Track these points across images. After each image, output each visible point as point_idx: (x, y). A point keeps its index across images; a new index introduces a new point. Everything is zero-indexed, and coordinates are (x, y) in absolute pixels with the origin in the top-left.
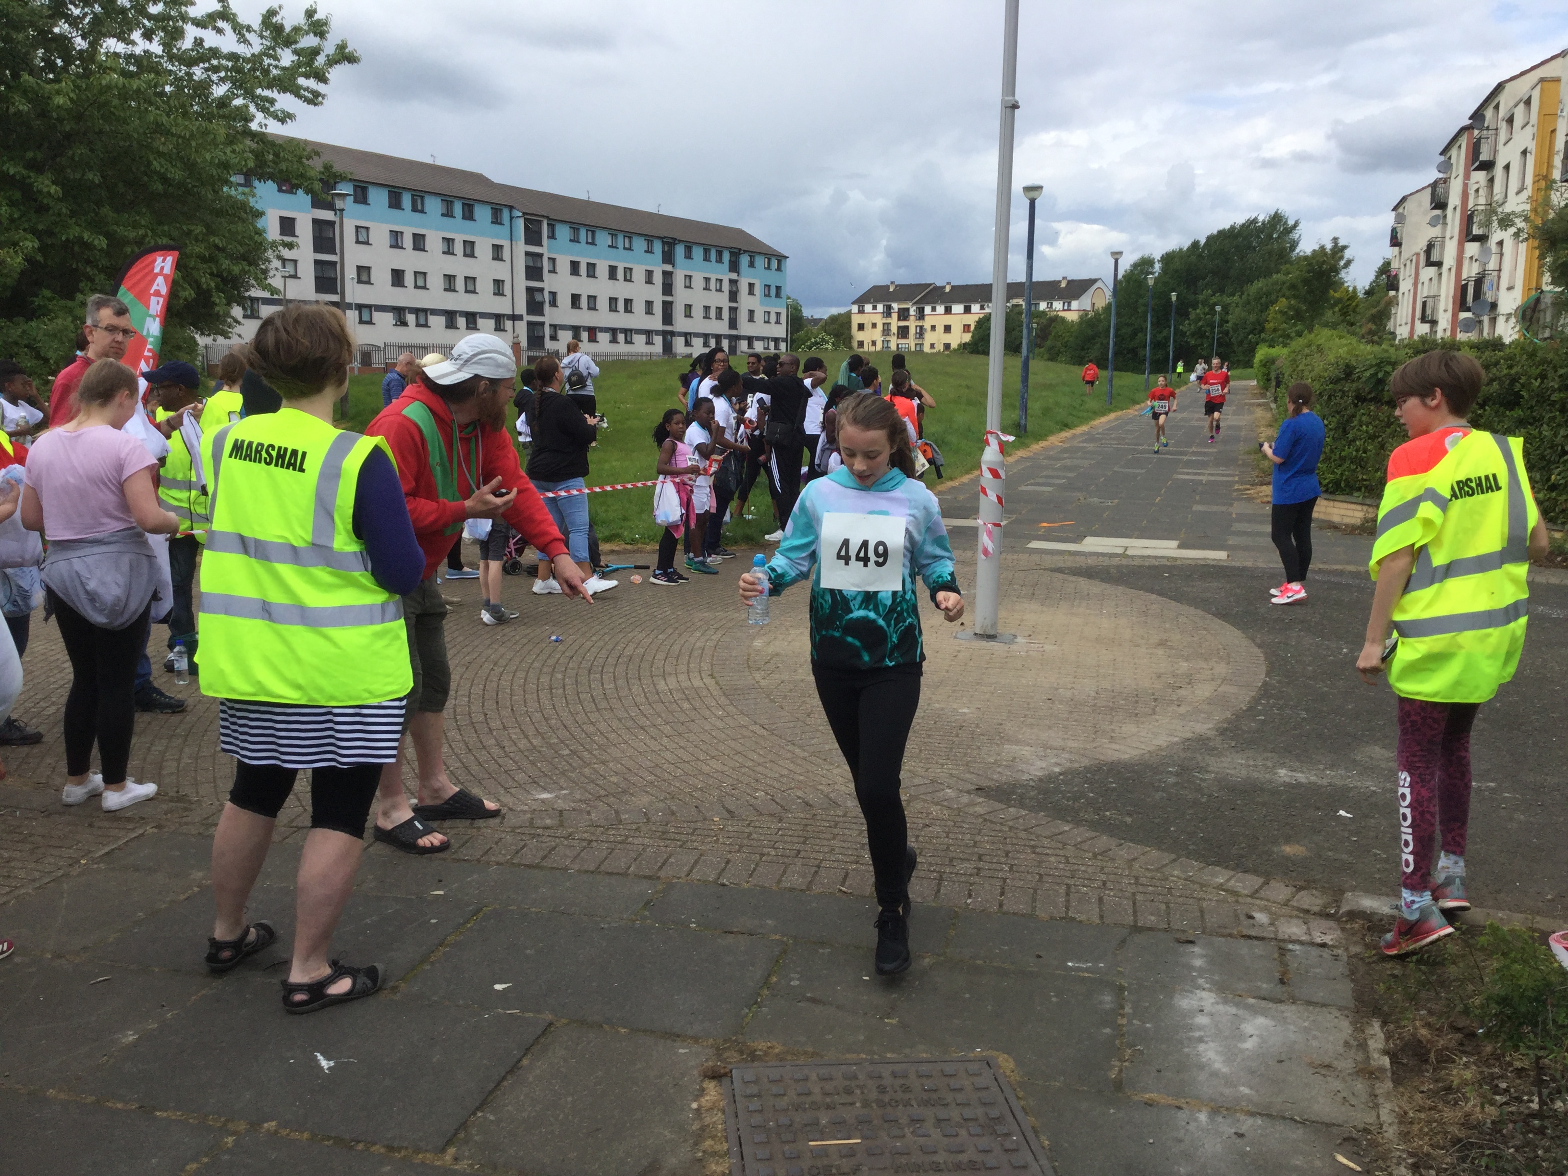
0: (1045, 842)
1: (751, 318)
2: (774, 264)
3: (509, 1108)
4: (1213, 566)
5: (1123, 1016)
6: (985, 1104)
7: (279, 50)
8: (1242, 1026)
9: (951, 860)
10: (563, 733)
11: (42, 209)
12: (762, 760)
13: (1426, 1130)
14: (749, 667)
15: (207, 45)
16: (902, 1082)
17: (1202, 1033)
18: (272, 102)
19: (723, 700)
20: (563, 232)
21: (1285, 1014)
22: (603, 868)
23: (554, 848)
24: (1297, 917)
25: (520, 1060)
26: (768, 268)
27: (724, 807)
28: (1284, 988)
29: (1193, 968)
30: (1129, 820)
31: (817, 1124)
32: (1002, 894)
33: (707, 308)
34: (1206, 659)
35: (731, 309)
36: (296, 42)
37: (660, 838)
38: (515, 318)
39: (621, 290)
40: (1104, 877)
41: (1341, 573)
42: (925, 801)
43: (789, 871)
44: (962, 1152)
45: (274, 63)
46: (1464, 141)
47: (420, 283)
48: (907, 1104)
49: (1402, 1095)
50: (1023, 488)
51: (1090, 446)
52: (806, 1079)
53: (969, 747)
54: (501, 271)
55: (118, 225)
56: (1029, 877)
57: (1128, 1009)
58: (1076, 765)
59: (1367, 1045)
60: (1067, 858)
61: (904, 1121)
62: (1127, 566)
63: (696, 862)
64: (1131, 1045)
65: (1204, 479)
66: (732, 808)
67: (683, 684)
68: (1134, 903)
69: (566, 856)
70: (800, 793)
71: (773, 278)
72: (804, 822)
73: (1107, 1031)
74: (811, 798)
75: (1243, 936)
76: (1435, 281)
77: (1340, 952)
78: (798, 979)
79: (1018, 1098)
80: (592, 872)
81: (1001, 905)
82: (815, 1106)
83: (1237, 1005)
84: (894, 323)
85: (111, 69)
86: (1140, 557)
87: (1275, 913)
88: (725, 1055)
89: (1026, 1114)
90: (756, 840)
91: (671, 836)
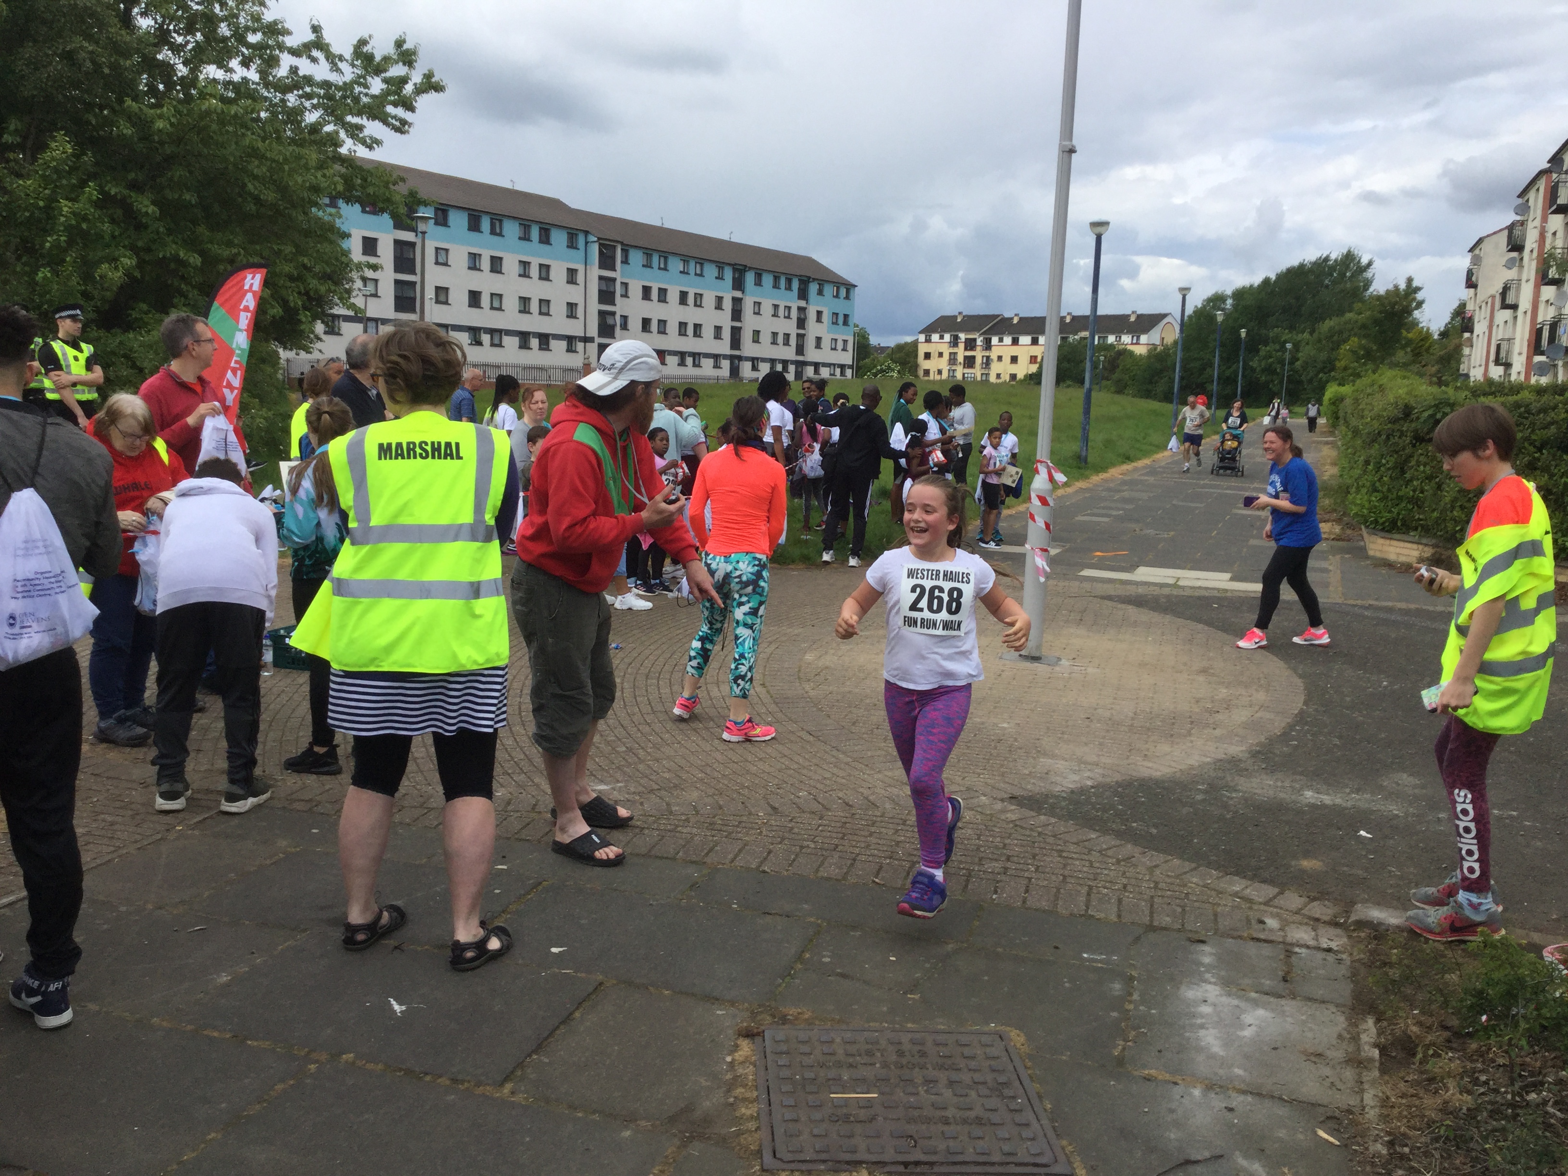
0: (1072, 848)
1: (818, 346)
2: (843, 292)
3: (562, 1053)
5: (1130, 1002)
6: (994, 1071)
7: (369, 79)
8: (1243, 1016)
9: (981, 859)
10: (620, 731)
11: (140, 227)
12: (807, 763)
13: (1405, 1113)
15: (301, 73)
16: (919, 1048)
17: (1203, 1021)
18: (360, 128)
19: (773, 708)
20: (637, 257)
21: (1285, 1008)
22: (653, 853)
24: (1306, 924)
25: (571, 1014)
26: (837, 296)
27: (768, 803)
28: (1288, 985)
29: (1202, 964)
30: (1154, 831)
31: (838, 1080)
32: (1027, 891)
33: (775, 335)
34: (1246, 687)
35: (798, 335)
36: (385, 71)
37: (707, 828)
38: (586, 340)
39: (691, 315)
40: (1125, 881)
41: (1390, 610)
43: (826, 864)
44: (970, 1109)
45: (365, 91)
46: (1542, 184)
47: (496, 304)
48: (923, 1067)
49: (1387, 1083)
50: (1080, 518)
51: (1151, 479)
52: (832, 1042)
53: (1006, 758)
54: (575, 294)
55: (212, 243)
56: (1054, 878)
57: (1136, 997)
58: (1108, 780)
59: (1359, 1039)
60: (1091, 862)
61: (919, 1080)
62: (1177, 596)
63: (740, 851)
64: (1134, 1028)
66: (777, 805)
68: (1152, 906)
70: (841, 794)
71: (841, 307)
72: (844, 820)
73: (1115, 1014)
74: (852, 799)
75: (1253, 939)
76: (1510, 323)
77: (1344, 956)
78: (829, 957)
79: (1026, 1067)
81: (1024, 902)
82: (839, 1065)
83: (1239, 997)
84: (961, 353)
85: (211, 95)
86: (1192, 588)
87: (1286, 920)
88: (759, 1018)
89: (1032, 1081)
90: (798, 834)
91: (718, 827)
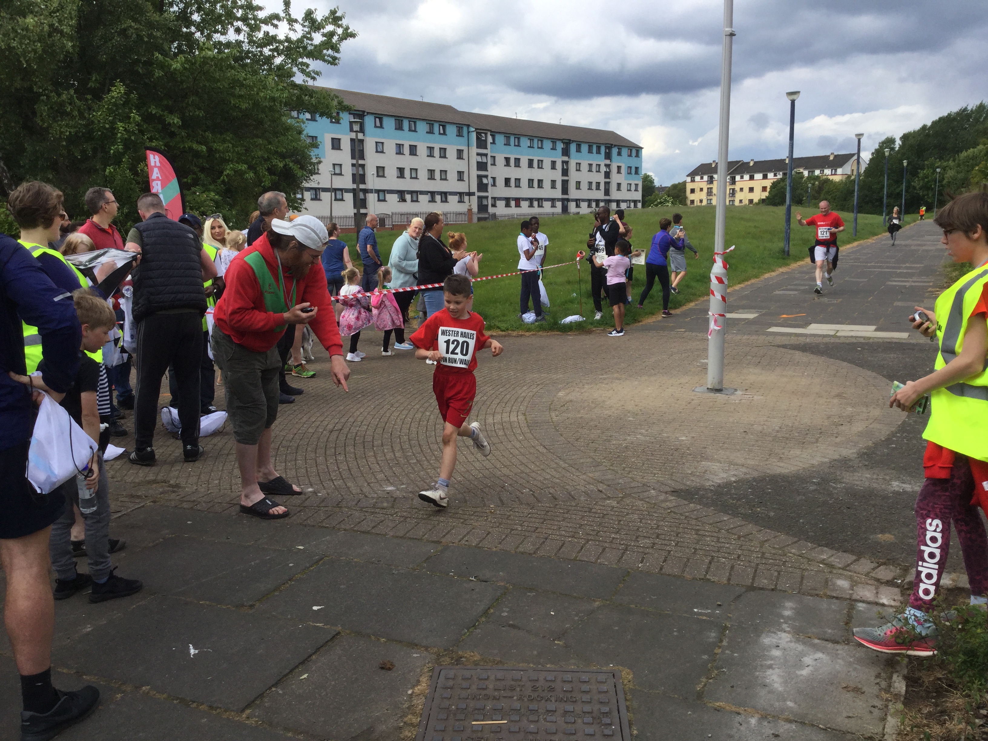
0: (707, 528)
1: (619, 189)
2: (634, 152)
3: (294, 687)
4: (896, 343)
5: (720, 647)
7: (313, 34)
8: (804, 659)
9: (637, 537)
10: (417, 449)
12: (536, 469)
14: (550, 409)
16: (550, 684)
17: (772, 662)
18: (308, 66)
19: (526, 429)
20: (500, 139)
21: (839, 652)
23: (382, 521)
24: (872, 584)
25: (310, 656)
26: (630, 156)
27: (500, 498)
29: (783, 617)
30: (772, 514)
31: (483, 710)
32: (665, 561)
33: (590, 183)
34: (867, 406)
35: (605, 183)
36: (323, 28)
37: (451, 517)
38: (470, 194)
39: (536, 174)
40: (740, 552)
42: (634, 498)
43: (526, 541)
44: (574, 734)
45: (310, 42)
48: (548, 700)
49: (907, 714)
50: (777, 292)
52: (488, 679)
53: (677, 462)
54: (462, 165)
56: (687, 551)
57: (725, 643)
58: (748, 476)
60: (718, 538)
61: (541, 711)
62: (833, 343)
63: (468, 533)
64: (717, 668)
65: (907, 284)
66: (505, 499)
67: (504, 420)
68: (756, 571)
69: (388, 526)
70: (551, 491)
71: (633, 162)
72: (548, 509)
73: (705, 657)
74: (559, 494)
75: (826, 596)
78: (508, 612)
80: (401, 537)
81: (661, 569)
82: (487, 697)
83: (804, 643)
86: (845, 337)
87: (856, 582)
88: (441, 660)
89: (628, 711)
90: (512, 520)
91: (458, 516)
